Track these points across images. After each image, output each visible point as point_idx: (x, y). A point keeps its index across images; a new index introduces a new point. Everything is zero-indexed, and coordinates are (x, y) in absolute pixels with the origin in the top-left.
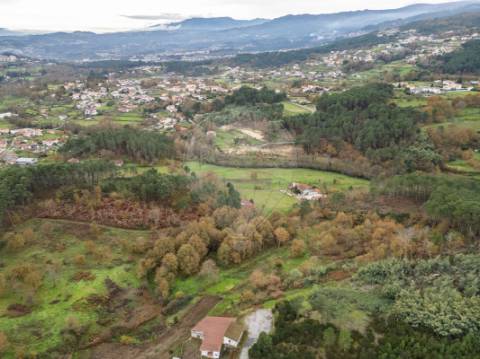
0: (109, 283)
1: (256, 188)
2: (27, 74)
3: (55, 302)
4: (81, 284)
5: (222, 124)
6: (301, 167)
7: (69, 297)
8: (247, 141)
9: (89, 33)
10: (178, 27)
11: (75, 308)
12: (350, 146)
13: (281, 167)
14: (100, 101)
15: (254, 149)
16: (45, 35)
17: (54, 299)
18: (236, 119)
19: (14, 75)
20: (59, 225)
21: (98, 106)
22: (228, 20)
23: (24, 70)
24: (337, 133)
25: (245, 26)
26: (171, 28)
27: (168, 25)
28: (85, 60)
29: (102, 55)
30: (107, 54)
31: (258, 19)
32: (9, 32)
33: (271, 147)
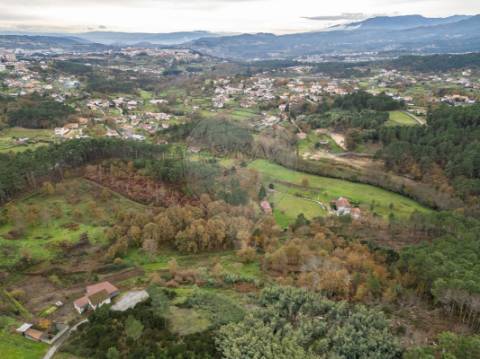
0: (85, 237)
1: (298, 195)
2: (200, 70)
3: (39, 238)
4: (66, 231)
5: (318, 127)
6: (369, 183)
7: (50, 237)
8: (330, 147)
9: (271, 34)
10: (356, 27)
11: (47, 246)
12: (440, 171)
13: (347, 179)
14: (230, 96)
15: (331, 156)
16: (234, 37)
17: (40, 236)
18: (333, 124)
19: (191, 70)
20: (89, 185)
21: (227, 100)
22: (418, 18)
23: (201, 65)
24: (429, 153)
25: (435, 24)
26: (350, 28)
27: (348, 25)
28: (256, 59)
29: (273, 55)
30: (277, 54)
31: (456, 16)
32: (210, 34)
33: (350, 157)
